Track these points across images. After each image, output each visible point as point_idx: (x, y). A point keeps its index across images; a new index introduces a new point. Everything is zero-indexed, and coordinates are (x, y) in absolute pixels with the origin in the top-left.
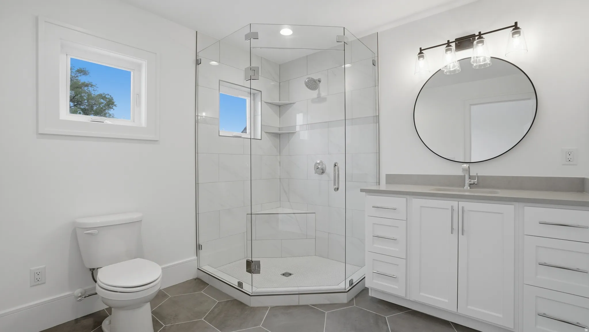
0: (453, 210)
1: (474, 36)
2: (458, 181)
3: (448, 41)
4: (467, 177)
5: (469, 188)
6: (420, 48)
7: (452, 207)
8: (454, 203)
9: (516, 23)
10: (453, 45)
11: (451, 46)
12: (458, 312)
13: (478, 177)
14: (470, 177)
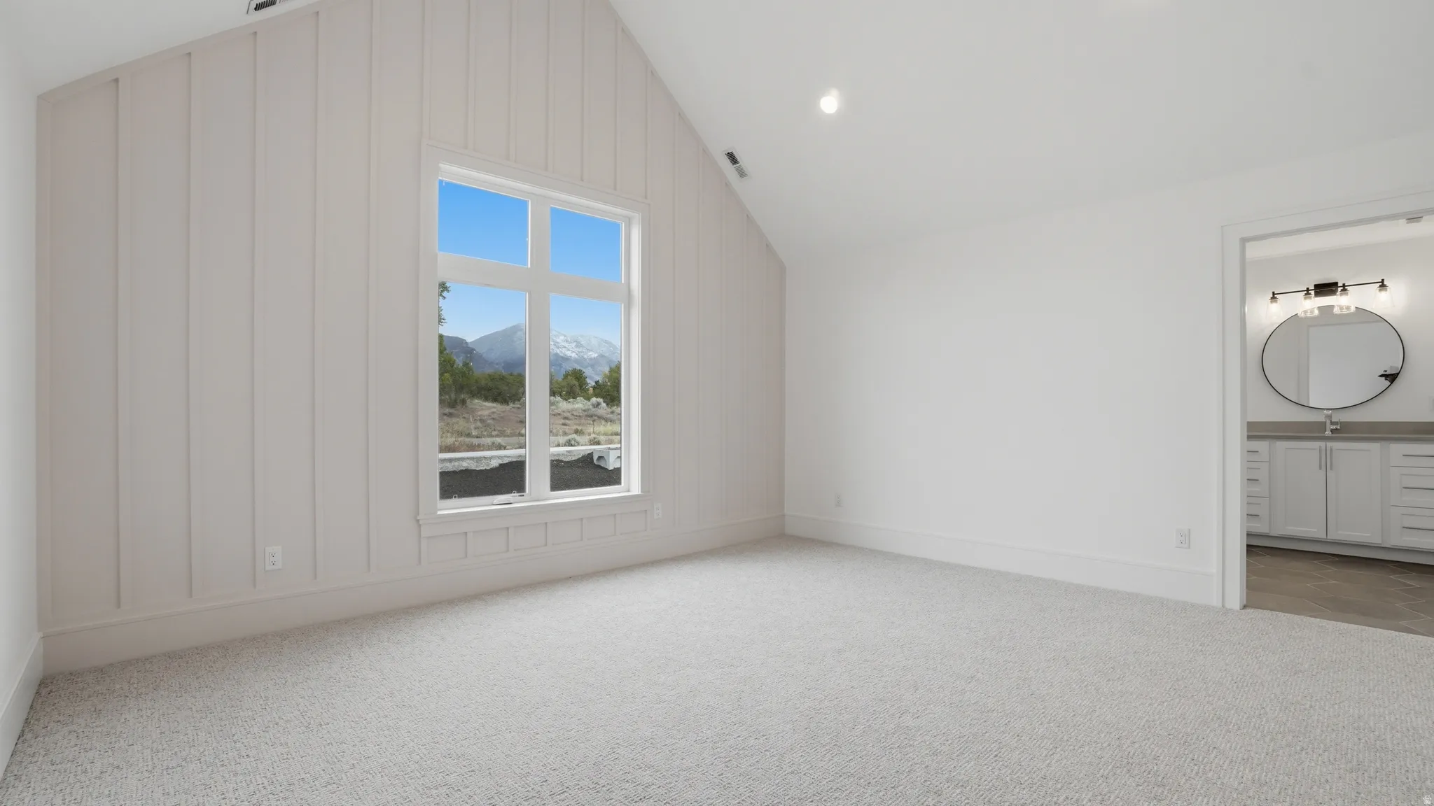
0: (1320, 451)
1: (1335, 284)
2: (1322, 426)
3: (1308, 288)
4: (1328, 422)
5: (1330, 433)
6: (1273, 293)
7: (1320, 447)
8: (1322, 444)
9: (1383, 280)
10: (1313, 292)
11: (1310, 294)
12: (1328, 537)
13: (1341, 423)
14: (1332, 423)
